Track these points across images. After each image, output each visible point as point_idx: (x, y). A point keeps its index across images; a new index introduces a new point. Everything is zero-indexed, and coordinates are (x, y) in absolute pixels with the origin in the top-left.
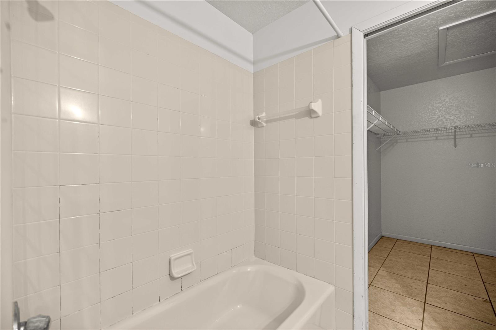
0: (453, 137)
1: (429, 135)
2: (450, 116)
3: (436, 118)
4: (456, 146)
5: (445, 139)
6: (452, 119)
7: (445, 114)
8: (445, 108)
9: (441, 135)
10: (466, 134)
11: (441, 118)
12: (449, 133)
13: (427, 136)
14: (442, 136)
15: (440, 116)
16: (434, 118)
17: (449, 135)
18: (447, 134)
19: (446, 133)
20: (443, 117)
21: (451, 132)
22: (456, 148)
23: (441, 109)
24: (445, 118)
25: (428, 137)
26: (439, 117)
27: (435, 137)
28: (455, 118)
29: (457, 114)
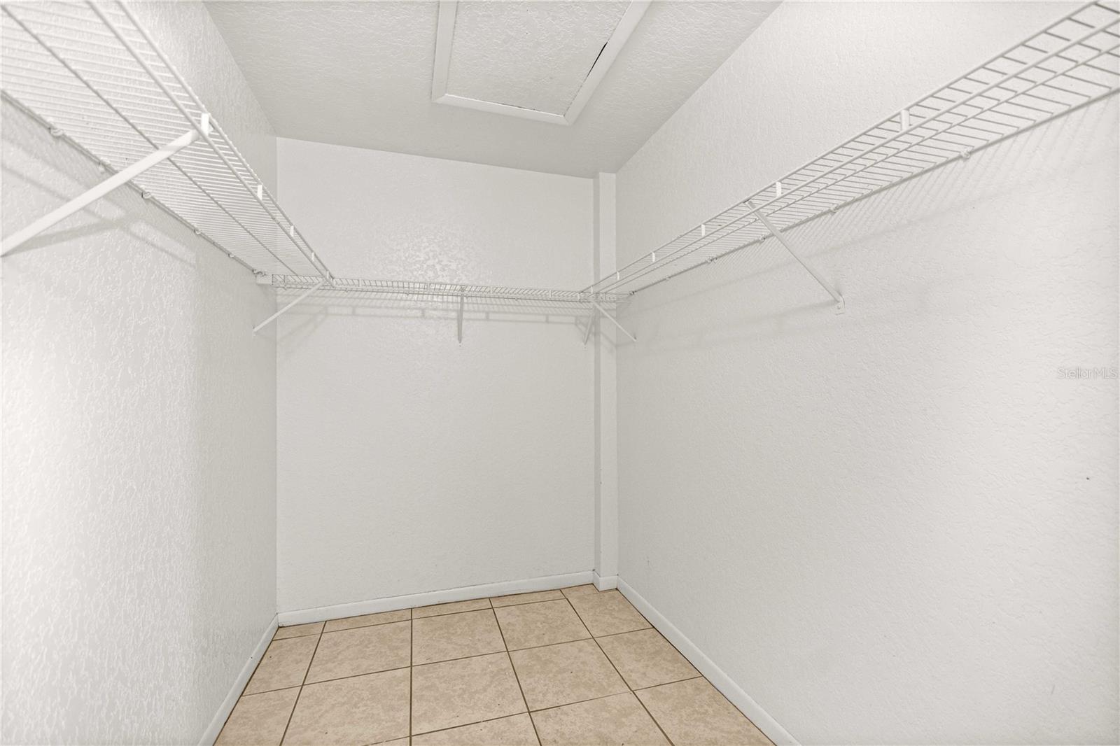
0: (454, 315)
1: (408, 303)
2: (450, 262)
3: (422, 259)
4: (460, 340)
5: (440, 318)
6: (455, 268)
7: (440, 254)
8: (440, 237)
9: (432, 305)
10: (479, 311)
11: (430, 262)
12: (448, 302)
13: (402, 303)
14: (435, 310)
15: (431, 254)
16: (418, 259)
17: (446, 310)
18: (445, 306)
19: (443, 302)
20: (437, 260)
21: (452, 303)
22: (460, 342)
23: (433, 237)
24: (440, 262)
25: (403, 308)
26: (429, 259)
27: (419, 309)
28: (460, 266)
29: (462, 259)
